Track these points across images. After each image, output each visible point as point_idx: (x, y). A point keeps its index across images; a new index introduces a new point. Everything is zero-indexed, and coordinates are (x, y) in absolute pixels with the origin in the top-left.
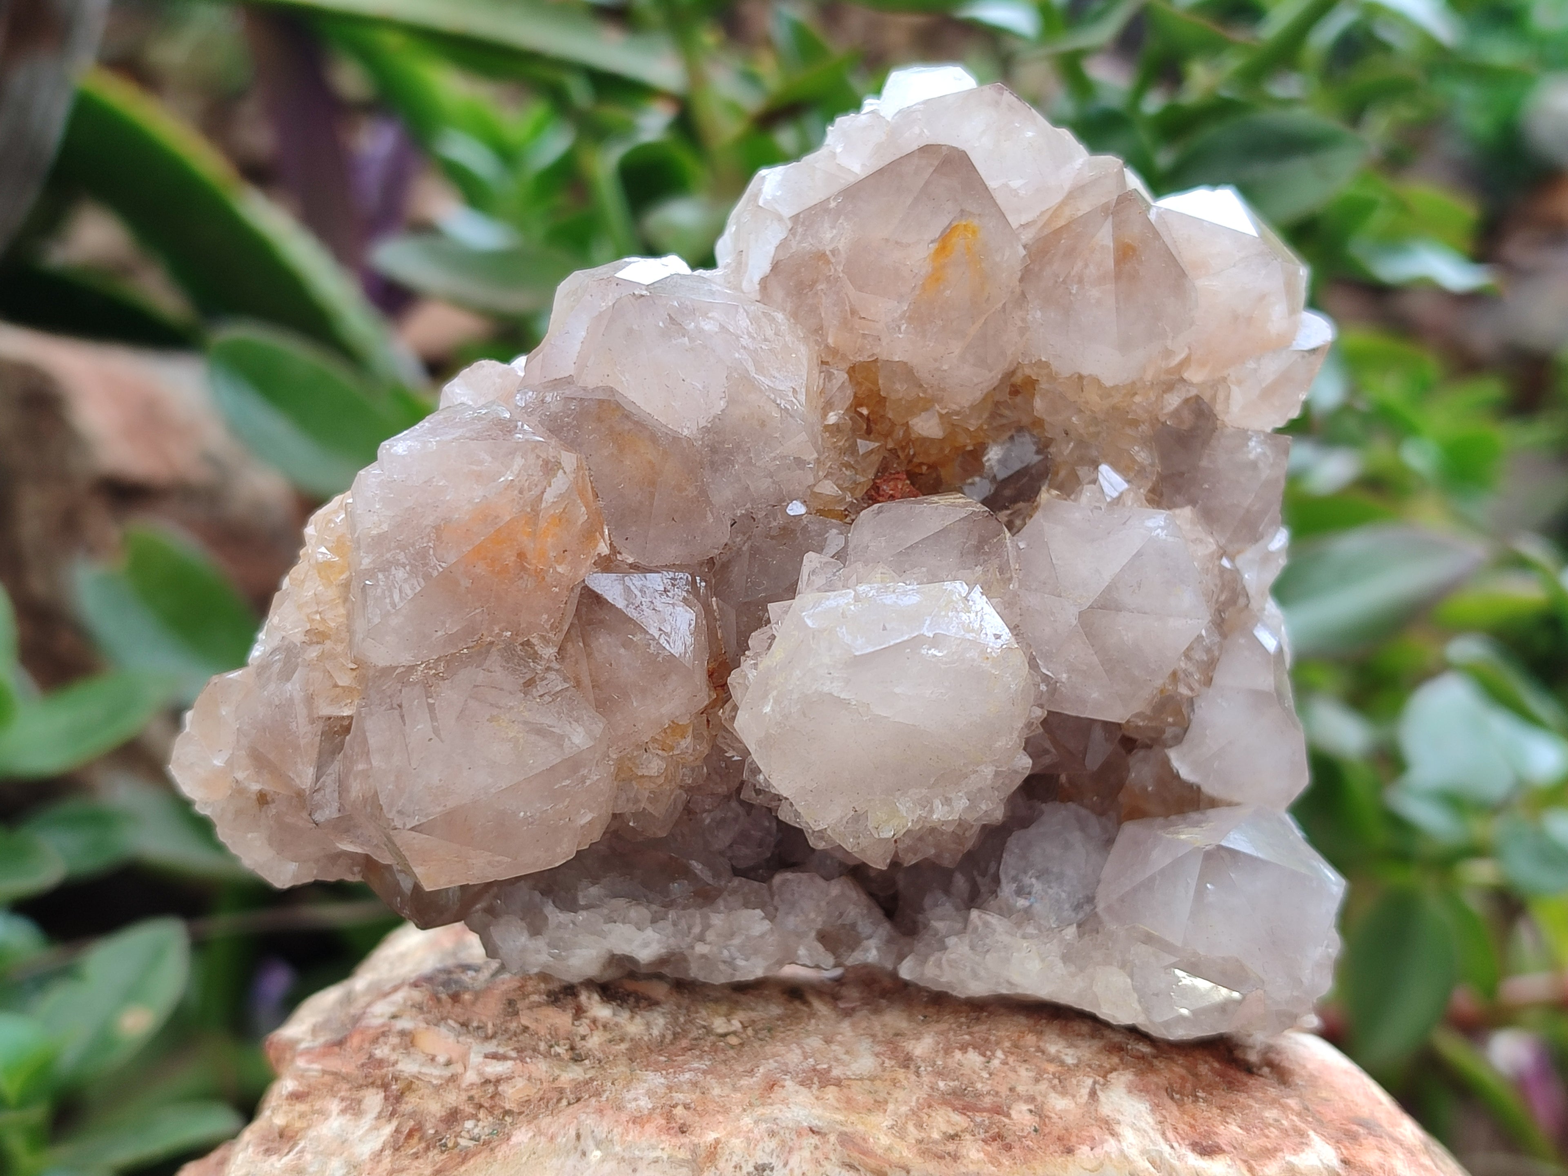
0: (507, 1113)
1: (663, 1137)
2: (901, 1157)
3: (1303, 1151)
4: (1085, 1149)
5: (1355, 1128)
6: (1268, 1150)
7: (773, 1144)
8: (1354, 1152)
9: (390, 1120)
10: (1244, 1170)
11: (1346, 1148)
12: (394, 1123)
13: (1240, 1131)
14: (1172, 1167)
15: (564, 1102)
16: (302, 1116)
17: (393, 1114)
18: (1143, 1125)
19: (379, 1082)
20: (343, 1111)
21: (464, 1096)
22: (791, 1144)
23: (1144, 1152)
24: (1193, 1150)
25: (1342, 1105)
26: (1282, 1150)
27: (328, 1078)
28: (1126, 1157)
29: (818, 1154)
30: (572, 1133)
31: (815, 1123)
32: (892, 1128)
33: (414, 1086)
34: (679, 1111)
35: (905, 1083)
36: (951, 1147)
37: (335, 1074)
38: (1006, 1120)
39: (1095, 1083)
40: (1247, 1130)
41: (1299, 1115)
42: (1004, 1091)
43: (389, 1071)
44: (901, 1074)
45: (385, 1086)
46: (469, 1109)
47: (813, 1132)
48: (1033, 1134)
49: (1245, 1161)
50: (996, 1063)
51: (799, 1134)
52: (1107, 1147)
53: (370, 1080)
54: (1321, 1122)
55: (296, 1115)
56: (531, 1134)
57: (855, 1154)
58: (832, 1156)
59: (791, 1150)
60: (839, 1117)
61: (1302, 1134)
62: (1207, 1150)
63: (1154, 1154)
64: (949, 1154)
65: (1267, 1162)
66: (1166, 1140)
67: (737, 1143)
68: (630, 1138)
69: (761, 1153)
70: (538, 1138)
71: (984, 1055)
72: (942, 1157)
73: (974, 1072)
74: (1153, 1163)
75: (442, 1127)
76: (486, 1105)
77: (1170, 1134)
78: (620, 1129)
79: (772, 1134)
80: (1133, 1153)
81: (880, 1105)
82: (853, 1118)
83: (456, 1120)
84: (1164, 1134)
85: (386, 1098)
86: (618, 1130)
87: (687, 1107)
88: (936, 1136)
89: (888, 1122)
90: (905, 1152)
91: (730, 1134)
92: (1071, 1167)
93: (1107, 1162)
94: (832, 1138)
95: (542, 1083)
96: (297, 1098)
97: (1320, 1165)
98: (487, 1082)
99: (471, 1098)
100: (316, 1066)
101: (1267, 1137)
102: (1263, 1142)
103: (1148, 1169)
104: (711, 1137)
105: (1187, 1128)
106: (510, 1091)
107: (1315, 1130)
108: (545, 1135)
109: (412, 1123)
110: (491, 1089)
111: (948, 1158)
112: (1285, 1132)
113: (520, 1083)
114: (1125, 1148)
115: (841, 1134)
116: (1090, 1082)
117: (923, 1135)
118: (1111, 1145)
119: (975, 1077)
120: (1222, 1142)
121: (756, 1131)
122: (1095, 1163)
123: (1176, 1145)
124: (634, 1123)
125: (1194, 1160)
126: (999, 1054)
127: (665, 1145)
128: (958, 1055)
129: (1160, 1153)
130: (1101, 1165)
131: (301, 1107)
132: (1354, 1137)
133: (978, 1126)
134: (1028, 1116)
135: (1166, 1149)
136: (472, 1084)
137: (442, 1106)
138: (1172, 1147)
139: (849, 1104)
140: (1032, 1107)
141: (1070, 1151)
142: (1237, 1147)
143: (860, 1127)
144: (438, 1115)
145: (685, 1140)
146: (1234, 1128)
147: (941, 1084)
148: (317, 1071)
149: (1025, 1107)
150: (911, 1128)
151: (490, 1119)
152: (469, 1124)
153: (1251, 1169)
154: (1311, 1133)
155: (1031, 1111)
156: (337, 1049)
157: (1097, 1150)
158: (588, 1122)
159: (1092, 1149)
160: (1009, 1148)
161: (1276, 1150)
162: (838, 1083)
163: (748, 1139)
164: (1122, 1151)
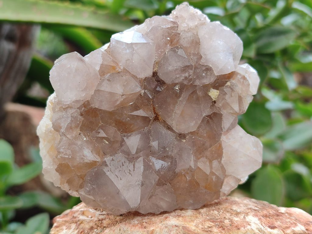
0: (104, 227)
1: (140, 229)
2: (198, 232)
3: (296, 227)
4: (243, 228)
5: (309, 223)
6: (287, 227)
7: (166, 230)
8: (309, 227)
9: (77, 230)
10: (282, 232)
11: (307, 227)
12: (78, 230)
13: (280, 223)
14: (264, 231)
15: (117, 224)
16: (58, 231)
17: (77, 228)
18: (257, 223)
19: (75, 222)
20: (66, 229)
21: (94, 224)
22: (171, 229)
23: (257, 229)
24: (269, 228)
25: (305, 219)
26: (291, 227)
27: (63, 222)
28: (253, 230)
29: (177, 232)
30: (119, 229)
31: (176, 224)
32: (195, 225)
33: (83, 222)
34: (144, 223)
35: (199, 217)
36: (210, 229)
37: (65, 221)
38: (223, 223)
39: (245, 215)
40: (282, 223)
41: (295, 220)
42: (223, 218)
43: (77, 219)
44: (198, 215)
45: (76, 222)
46: (95, 227)
47: (176, 226)
48: (230, 226)
49: (282, 230)
50: (221, 213)
51: (173, 227)
52: (248, 228)
53: (73, 222)
54: (300, 222)
55: (56, 231)
56: (109, 230)
57: (187, 231)
58: (181, 232)
59: (171, 231)
60: (182, 223)
61: (296, 224)
62: (273, 228)
63: (259, 229)
64: (209, 231)
65: (288, 230)
66: (262, 226)
67: (158, 230)
68: (132, 230)
69: (164, 232)
70: (110, 231)
71: (218, 211)
72: (207, 232)
73: (216, 215)
74: (259, 231)
75: (89, 231)
76: (100, 226)
77: (263, 224)
78: (130, 228)
79: (166, 227)
80: (254, 229)
81: (193, 221)
82: (186, 223)
83: (92, 229)
84: (262, 224)
85: (76, 225)
86: (129, 228)
87: (146, 223)
88: (206, 227)
89: (195, 224)
90: (198, 230)
91: (156, 228)
92: (239, 233)
93: (248, 231)
94: (181, 228)
95: (112, 220)
96: (57, 227)
97: (300, 230)
98: (99, 220)
99: (96, 224)
100: (61, 220)
101: (287, 224)
102: (286, 225)
103: (258, 232)
104: (152, 229)
105: (267, 223)
106: (105, 222)
107: (299, 223)
108: (112, 230)
109: (82, 230)
110: (100, 222)
111: (209, 232)
112: (292, 224)
113: (107, 220)
114: (252, 228)
115: (183, 226)
116: (244, 215)
117: (203, 227)
118: (249, 227)
119: (216, 216)
120: (276, 225)
121: (162, 227)
122: (245, 231)
123: (265, 226)
124: (133, 226)
125: (269, 230)
126: (222, 211)
127: (141, 231)
128: (212, 212)
129: (261, 228)
130: (247, 232)
131: (58, 229)
132: (309, 225)
133: (216, 225)
134: (229, 222)
135: (263, 228)
136: (96, 221)
137: (89, 226)
138: (264, 227)
139: (185, 221)
140: (229, 220)
141: (239, 229)
142: (280, 227)
143: (188, 225)
144: (88, 228)
145: (145, 230)
146: (279, 223)
147: (208, 218)
148: (61, 221)
149: (228, 221)
150: (200, 225)
151: (100, 229)
152: (95, 230)
153: (284, 232)
154: (298, 224)
155: (229, 221)
156: (66, 216)
157: (246, 228)
158: (122, 226)
159: (244, 228)
160: (224, 229)
161: (289, 227)
162: (183, 217)
163: (160, 229)
164: (251, 228)
